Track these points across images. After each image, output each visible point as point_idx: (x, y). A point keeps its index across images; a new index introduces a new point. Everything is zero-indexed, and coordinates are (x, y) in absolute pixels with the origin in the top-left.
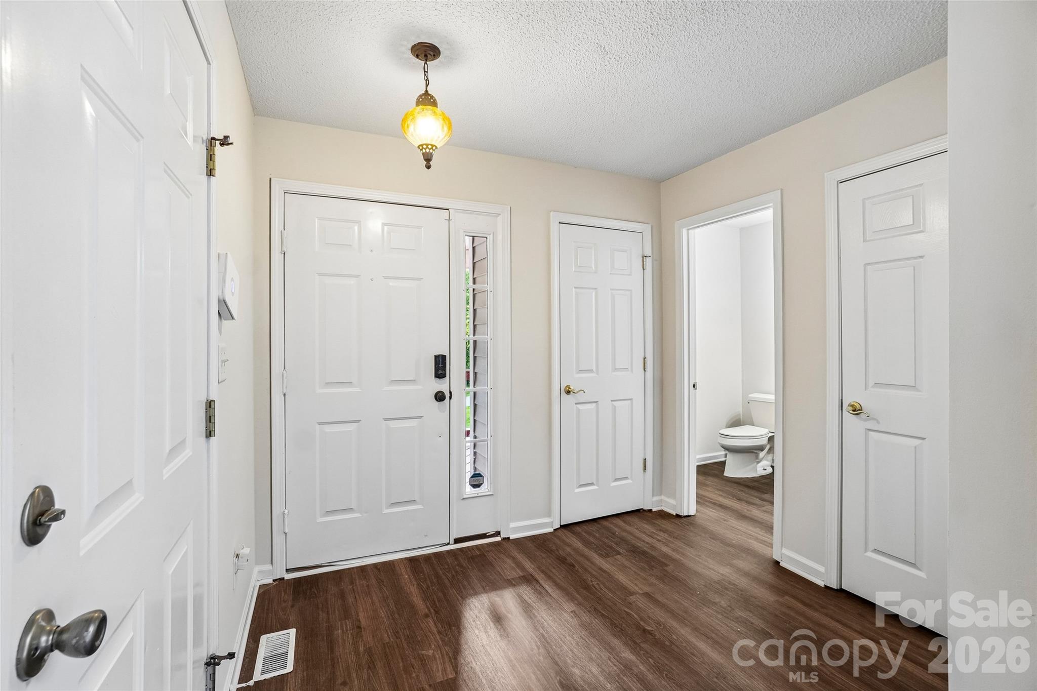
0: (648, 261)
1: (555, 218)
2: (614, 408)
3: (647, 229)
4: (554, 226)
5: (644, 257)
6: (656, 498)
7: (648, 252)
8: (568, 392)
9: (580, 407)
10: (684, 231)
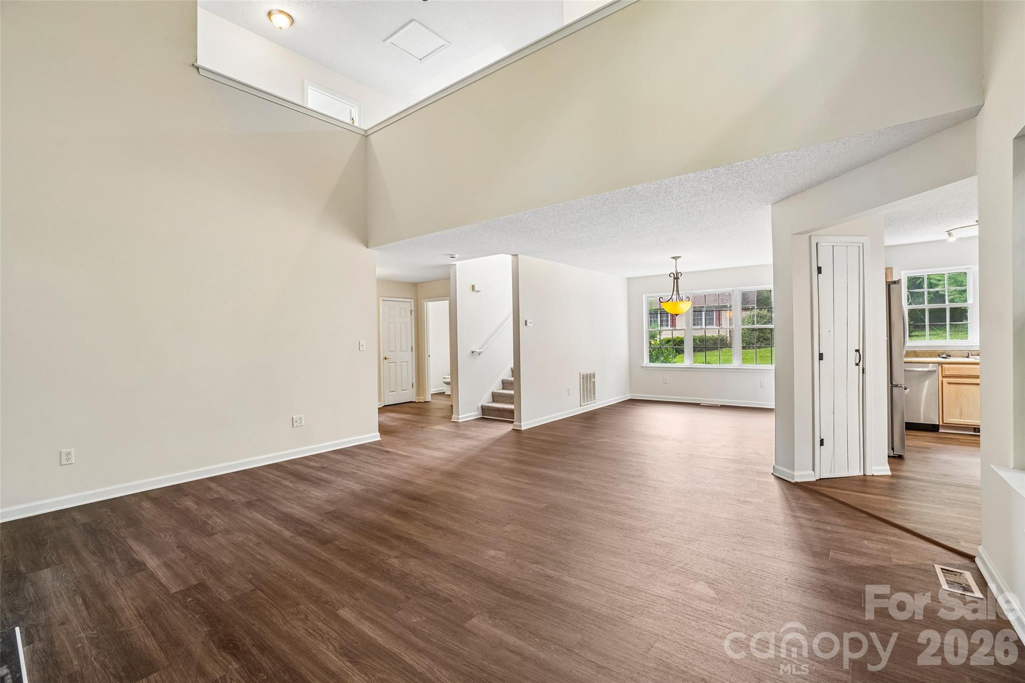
0: (413, 313)
1: (381, 299)
2: (401, 365)
3: (412, 301)
4: (381, 301)
5: (411, 311)
6: (417, 397)
7: (413, 309)
8: (386, 359)
9: (390, 364)
10: (425, 303)
